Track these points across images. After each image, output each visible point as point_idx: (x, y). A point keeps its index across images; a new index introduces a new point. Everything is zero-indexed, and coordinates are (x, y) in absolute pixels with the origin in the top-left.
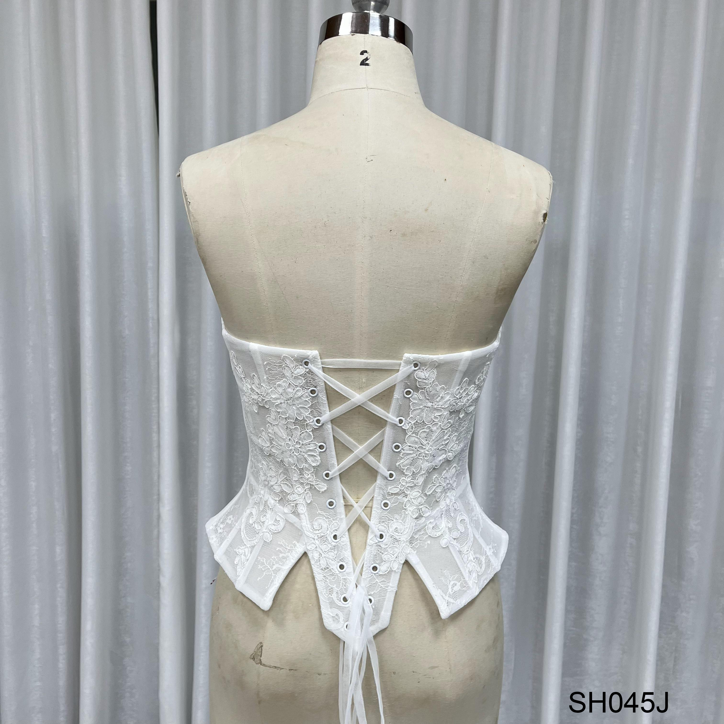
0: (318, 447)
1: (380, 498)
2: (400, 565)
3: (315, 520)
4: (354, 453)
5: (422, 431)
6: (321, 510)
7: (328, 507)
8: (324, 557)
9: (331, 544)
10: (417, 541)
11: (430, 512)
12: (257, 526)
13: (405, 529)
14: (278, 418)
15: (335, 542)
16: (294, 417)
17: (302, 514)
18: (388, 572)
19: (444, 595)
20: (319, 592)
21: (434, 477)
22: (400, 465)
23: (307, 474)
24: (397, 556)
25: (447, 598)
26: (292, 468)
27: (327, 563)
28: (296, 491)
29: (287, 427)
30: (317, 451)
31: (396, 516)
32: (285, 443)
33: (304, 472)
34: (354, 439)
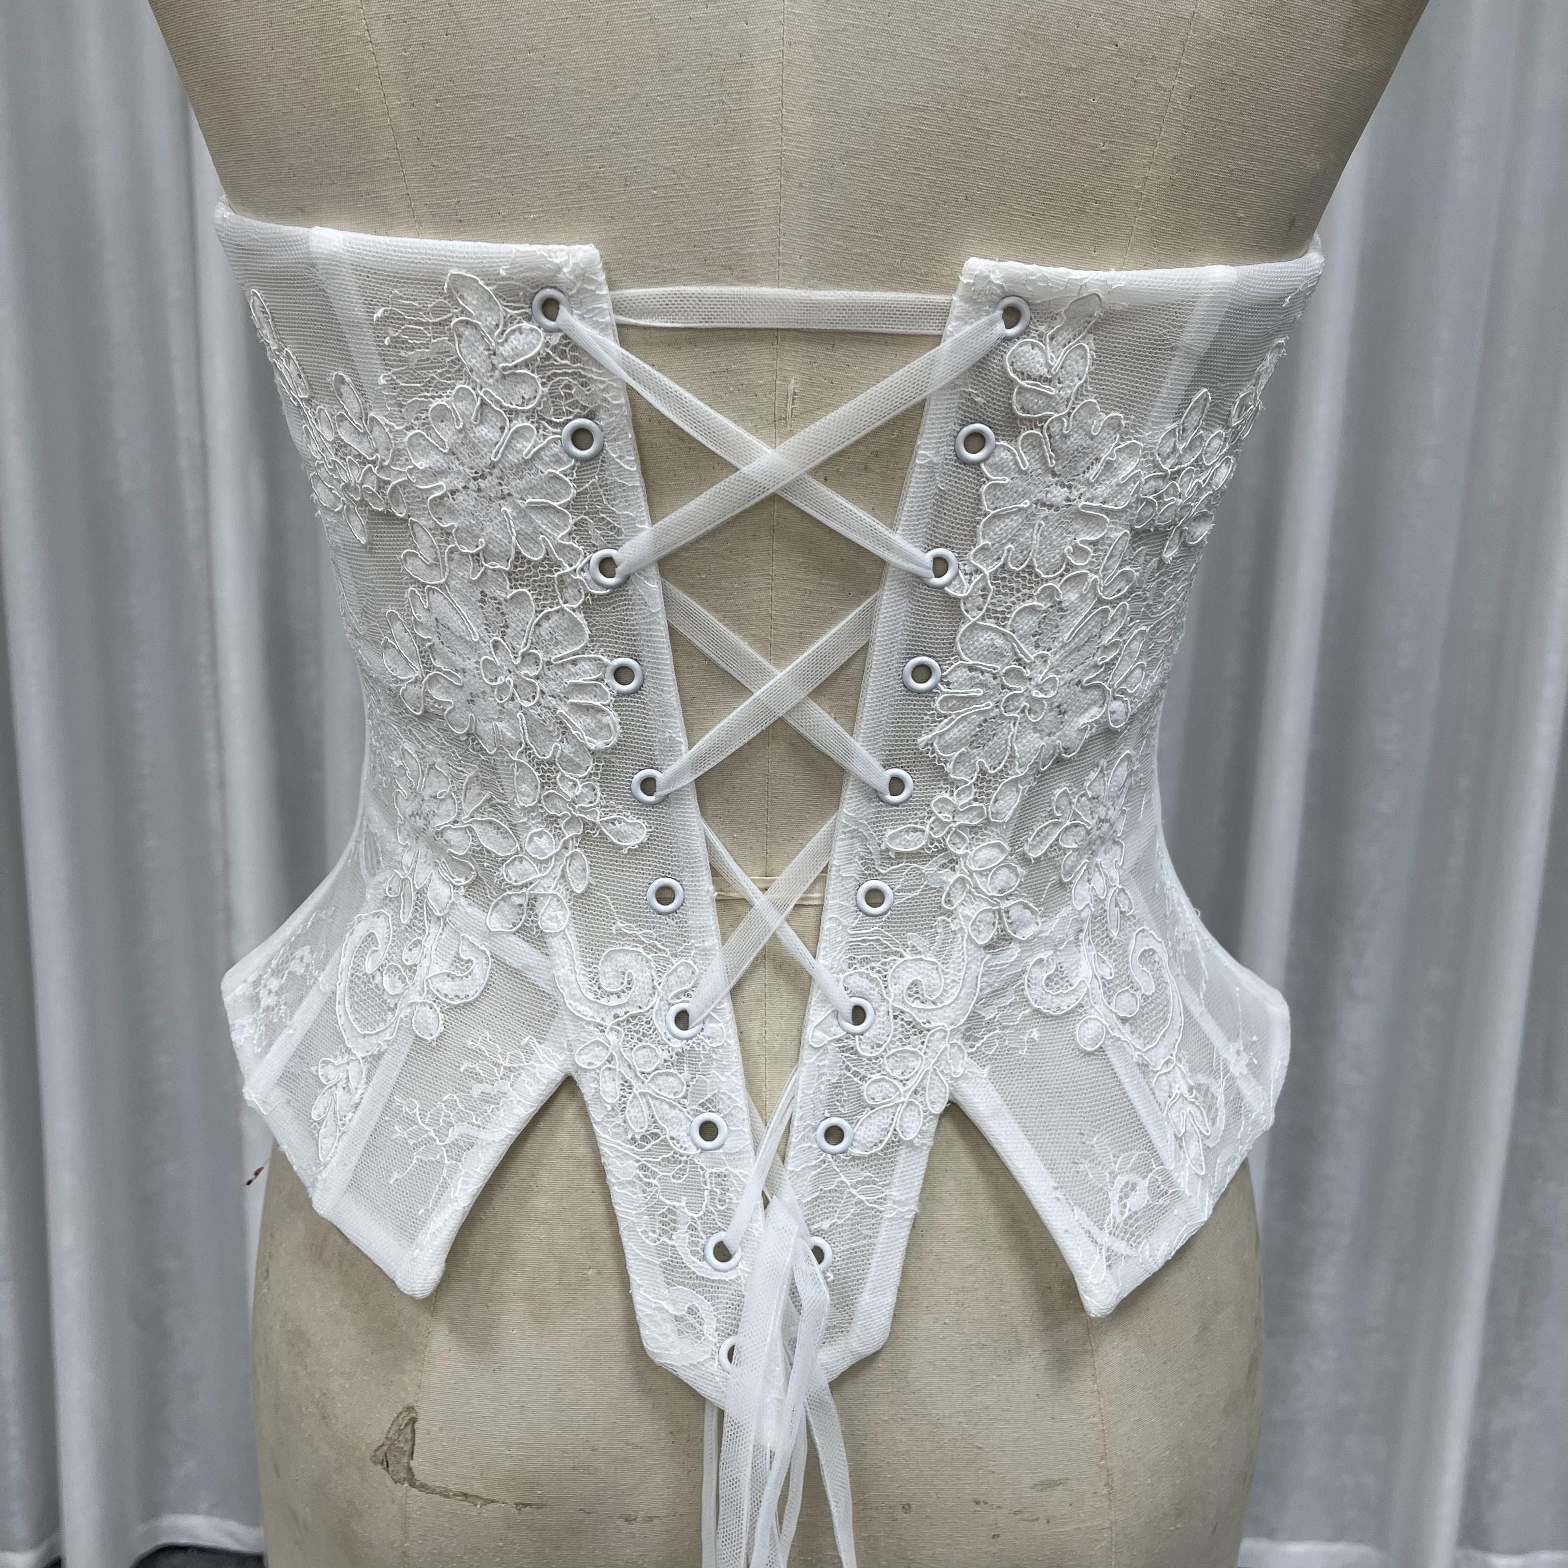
0: (609, 672)
1: (853, 870)
2: (931, 1120)
3: (605, 957)
4: (752, 698)
5: (1025, 608)
6: (627, 917)
7: (652, 908)
8: (640, 1094)
9: (666, 1044)
10: (990, 1031)
11: (1037, 923)
12: (386, 981)
13: (947, 985)
14: (446, 559)
15: (681, 1039)
16: (509, 551)
17: (555, 935)
18: (886, 1148)
19: (1095, 1230)
20: (622, 1225)
21: (1058, 792)
22: (932, 745)
23: (571, 783)
24: (919, 1086)
25: (1105, 1238)
26: (513, 761)
27: (653, 1117)
28: (529, 849)
29: (482, 592)
30: (607, 690)
31: (914, 939)
32: (477, 662)
33: (559, 775)
34: (755, 640)
